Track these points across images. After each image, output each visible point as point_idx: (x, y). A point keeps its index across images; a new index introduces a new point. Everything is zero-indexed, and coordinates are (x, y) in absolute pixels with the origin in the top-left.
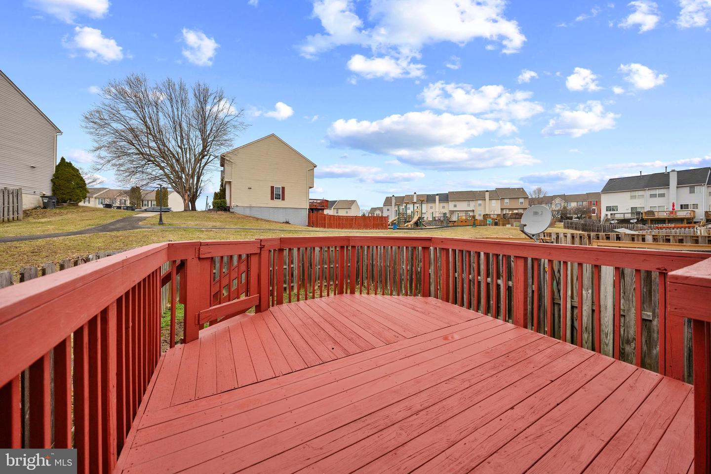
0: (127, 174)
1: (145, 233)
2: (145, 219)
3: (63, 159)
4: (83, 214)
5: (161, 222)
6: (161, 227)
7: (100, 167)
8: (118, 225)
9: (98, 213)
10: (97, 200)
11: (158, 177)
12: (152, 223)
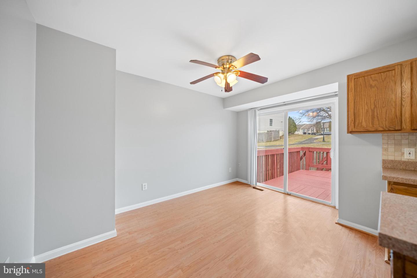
0: (312, 118)
1: (315, 146)
2: (317, 139)
3: (289, 117)
4: (295, 137)
5: (324, 141)
6: (323, 143)
7: (301, 117)
8: (306, 142)
9: (300, 137)
10: (302, 130)
11: (326, 117)
12: (320, 141)
